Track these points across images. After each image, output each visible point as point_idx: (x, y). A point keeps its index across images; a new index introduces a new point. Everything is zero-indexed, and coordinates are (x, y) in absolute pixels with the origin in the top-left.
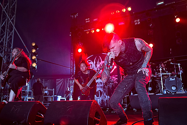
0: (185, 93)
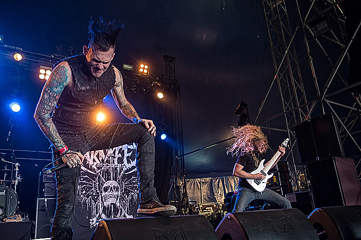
0: (23, 220)
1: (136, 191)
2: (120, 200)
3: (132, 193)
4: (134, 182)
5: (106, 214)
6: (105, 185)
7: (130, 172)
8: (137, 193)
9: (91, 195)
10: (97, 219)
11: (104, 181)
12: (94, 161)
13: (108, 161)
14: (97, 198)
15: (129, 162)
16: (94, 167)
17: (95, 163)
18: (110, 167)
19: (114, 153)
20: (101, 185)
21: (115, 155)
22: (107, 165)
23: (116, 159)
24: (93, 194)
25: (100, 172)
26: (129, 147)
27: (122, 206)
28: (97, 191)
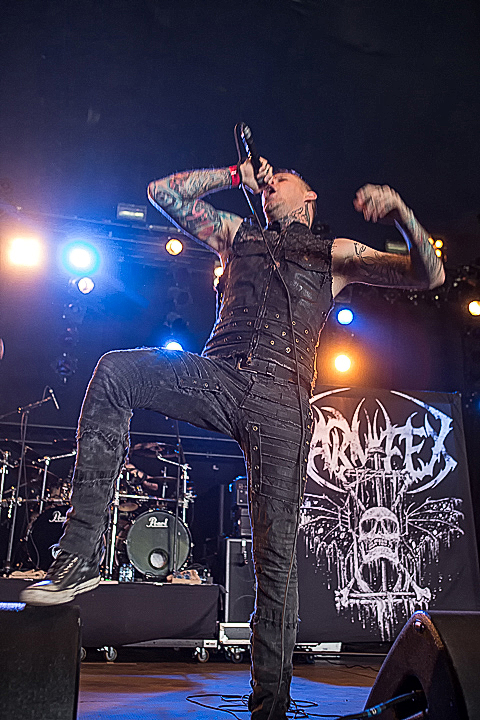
1: (435, 532)
2: (399, 552)
3: (427, 538)
4: (431, 511)
5: (368, 582)
6: (365, 518)
7: (420, 489)
8: (438, 538)
9: (334, 538)
10: (351, 592)
11: (363, 508)
12: (340, 463)
13: (369, 464)
14: (348, 546)
15: (417, 466)
16: (340, 476)
17: (343, 469)
18: (374, 478)
19: (383, 444)
20: (355, 518)
21: (384, 449)
22: (368, 473)
23: (387, 461)
24: (338, 536)
25: (354, 489)
26: (417, 431)
27: (405, 566)
28: (347, 529)
